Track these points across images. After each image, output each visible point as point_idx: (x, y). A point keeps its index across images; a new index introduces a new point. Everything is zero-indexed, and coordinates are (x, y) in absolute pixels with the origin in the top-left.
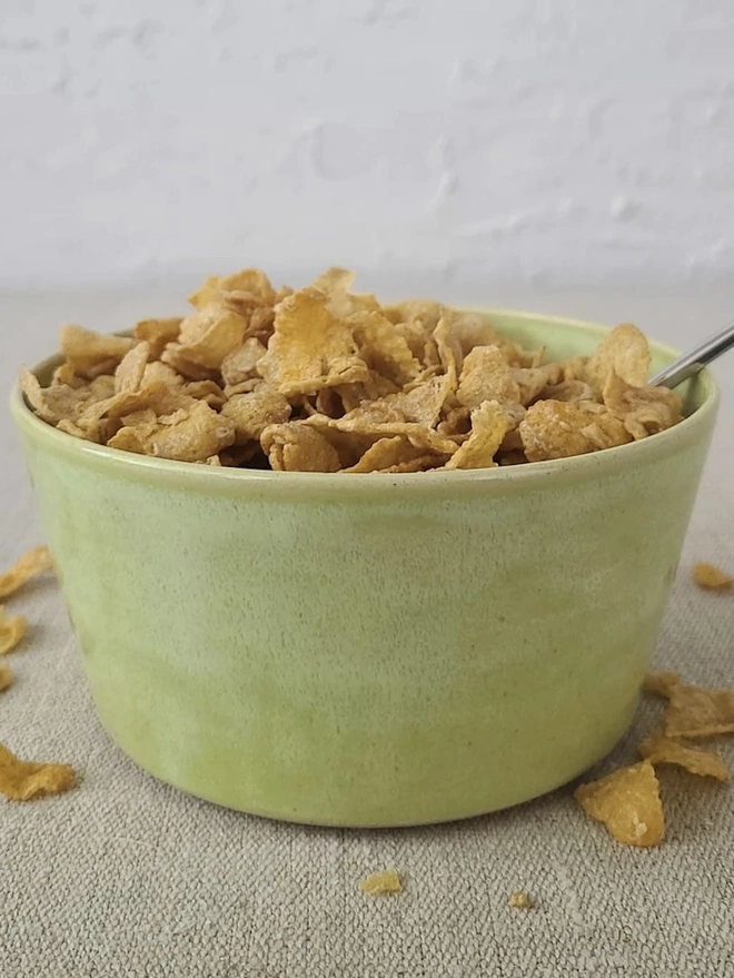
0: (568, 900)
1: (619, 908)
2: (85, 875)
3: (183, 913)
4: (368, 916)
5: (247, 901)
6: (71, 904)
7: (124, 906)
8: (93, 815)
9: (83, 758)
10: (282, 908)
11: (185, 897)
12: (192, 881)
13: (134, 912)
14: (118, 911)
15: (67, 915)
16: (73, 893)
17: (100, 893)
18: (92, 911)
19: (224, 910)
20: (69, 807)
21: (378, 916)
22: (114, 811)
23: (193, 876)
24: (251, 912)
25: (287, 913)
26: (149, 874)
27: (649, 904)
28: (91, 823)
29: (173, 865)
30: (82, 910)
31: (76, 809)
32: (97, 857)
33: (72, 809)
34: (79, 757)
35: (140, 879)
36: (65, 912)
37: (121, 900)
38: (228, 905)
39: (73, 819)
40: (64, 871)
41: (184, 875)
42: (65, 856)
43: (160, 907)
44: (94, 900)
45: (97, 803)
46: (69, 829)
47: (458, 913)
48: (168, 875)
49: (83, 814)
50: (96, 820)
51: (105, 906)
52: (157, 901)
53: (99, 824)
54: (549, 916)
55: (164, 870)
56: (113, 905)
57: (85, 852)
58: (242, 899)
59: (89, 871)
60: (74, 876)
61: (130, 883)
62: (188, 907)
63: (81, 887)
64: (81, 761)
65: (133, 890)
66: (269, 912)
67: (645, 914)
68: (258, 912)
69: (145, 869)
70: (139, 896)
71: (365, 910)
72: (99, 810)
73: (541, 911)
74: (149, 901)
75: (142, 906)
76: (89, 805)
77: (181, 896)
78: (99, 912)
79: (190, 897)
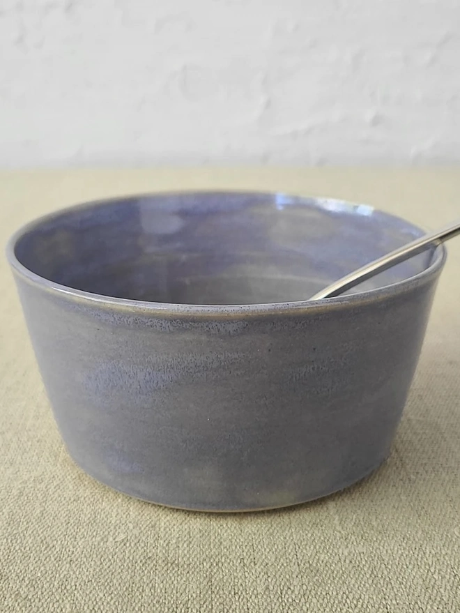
0: (334, 520)
1: (362, 523)
2: (63, 512)
3: (120, 530)
4: (223, 531)
5: (155, 524)
6: (56, 527)
7: (86, 528)
8: (66, 479)
9: (58, 449)
10: (175, 527)
11: (120, 522)
12: (124, 514)
13: (92, 531)
14: (83, 530)
15: (55, 533)
16: (57, 521)
17: (72, 521)
18: (68, 530)
19: (143, 529)
20: (52, 476)
21: (229, 531)
22: (78, 478)
23: (125, 511)
24: (158, 529)
25: (178, 529)
26: (100, 511)
27: (379, 520)
28: (65, 484)
29: (113, 506)
30: (63, 530)
31: (56, 476)
32: (70, 502)
33: (54, 477)
34: (56, 448)
35: (95, 513)
36: (53, 531)
37: (85, 524)
38: (145, 526)
39: (54, 482)
40: (51, 510)
41: (119, 511)
42: (51, 502)
43: (107, 528)
44: (69, 525)
45: (68, 474)
46: (53, 487)
47: (273, 528)
48: (110, 511)
49: (60, 480)
50: (67, 482)
51: (76, 528)
52: (105, 525)
53: (69, 485)
54: (323, 528)
55: (108, 508)
56: (80, 527)
57: (63, 499)
58: (153, 523)
59: (65, 510)
60: (57, 512)
61: (89, 516)
62: (123, 527)
63: (61, 518)
64: (56, 451)
65: (91, 519)
66: (168, 529)
67: (376, 526)
68: (162, 530)
69: (97, 508)
70: (94, 522)
71: (221, 528)
72: (69, 477)
73: (319, 526)
74: (100, 525)
75: (96, 527)
76: (63, 474)
77: (118, 522)
78: (73, 531)
79: (123, 522)
